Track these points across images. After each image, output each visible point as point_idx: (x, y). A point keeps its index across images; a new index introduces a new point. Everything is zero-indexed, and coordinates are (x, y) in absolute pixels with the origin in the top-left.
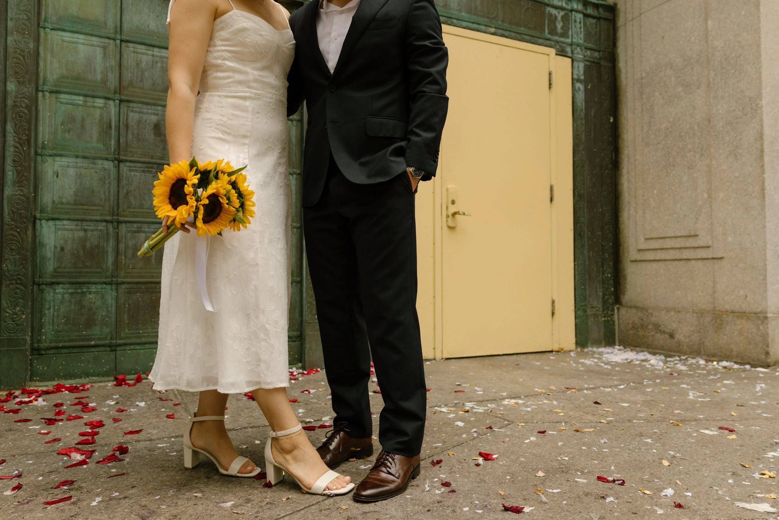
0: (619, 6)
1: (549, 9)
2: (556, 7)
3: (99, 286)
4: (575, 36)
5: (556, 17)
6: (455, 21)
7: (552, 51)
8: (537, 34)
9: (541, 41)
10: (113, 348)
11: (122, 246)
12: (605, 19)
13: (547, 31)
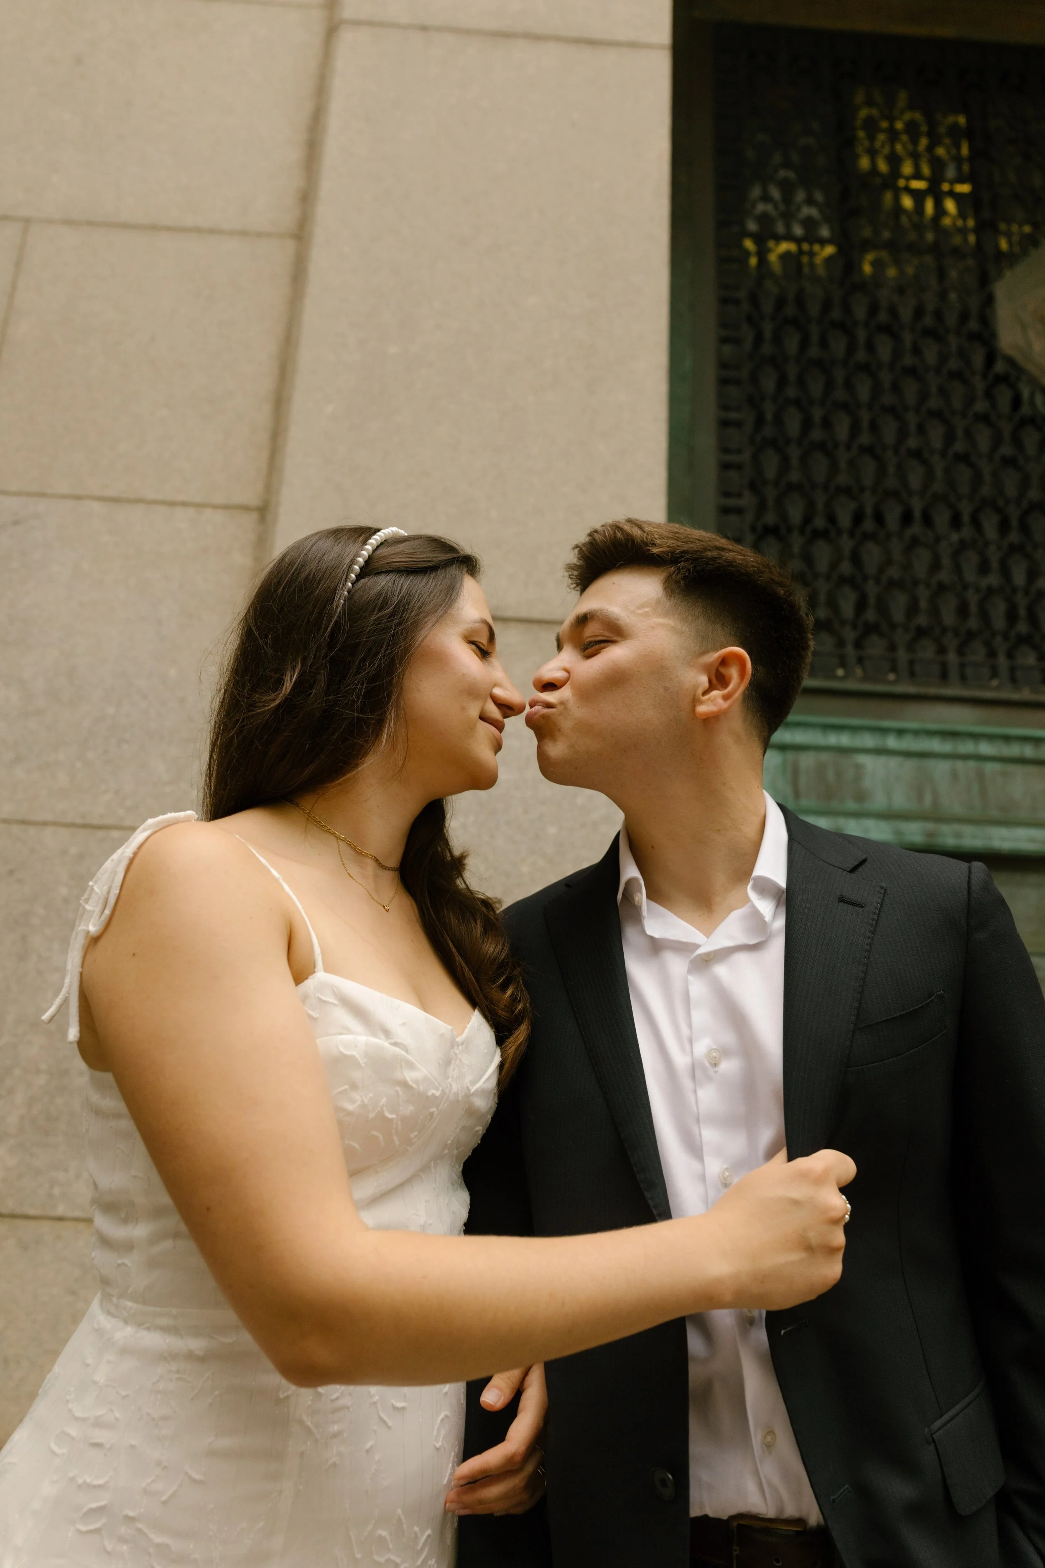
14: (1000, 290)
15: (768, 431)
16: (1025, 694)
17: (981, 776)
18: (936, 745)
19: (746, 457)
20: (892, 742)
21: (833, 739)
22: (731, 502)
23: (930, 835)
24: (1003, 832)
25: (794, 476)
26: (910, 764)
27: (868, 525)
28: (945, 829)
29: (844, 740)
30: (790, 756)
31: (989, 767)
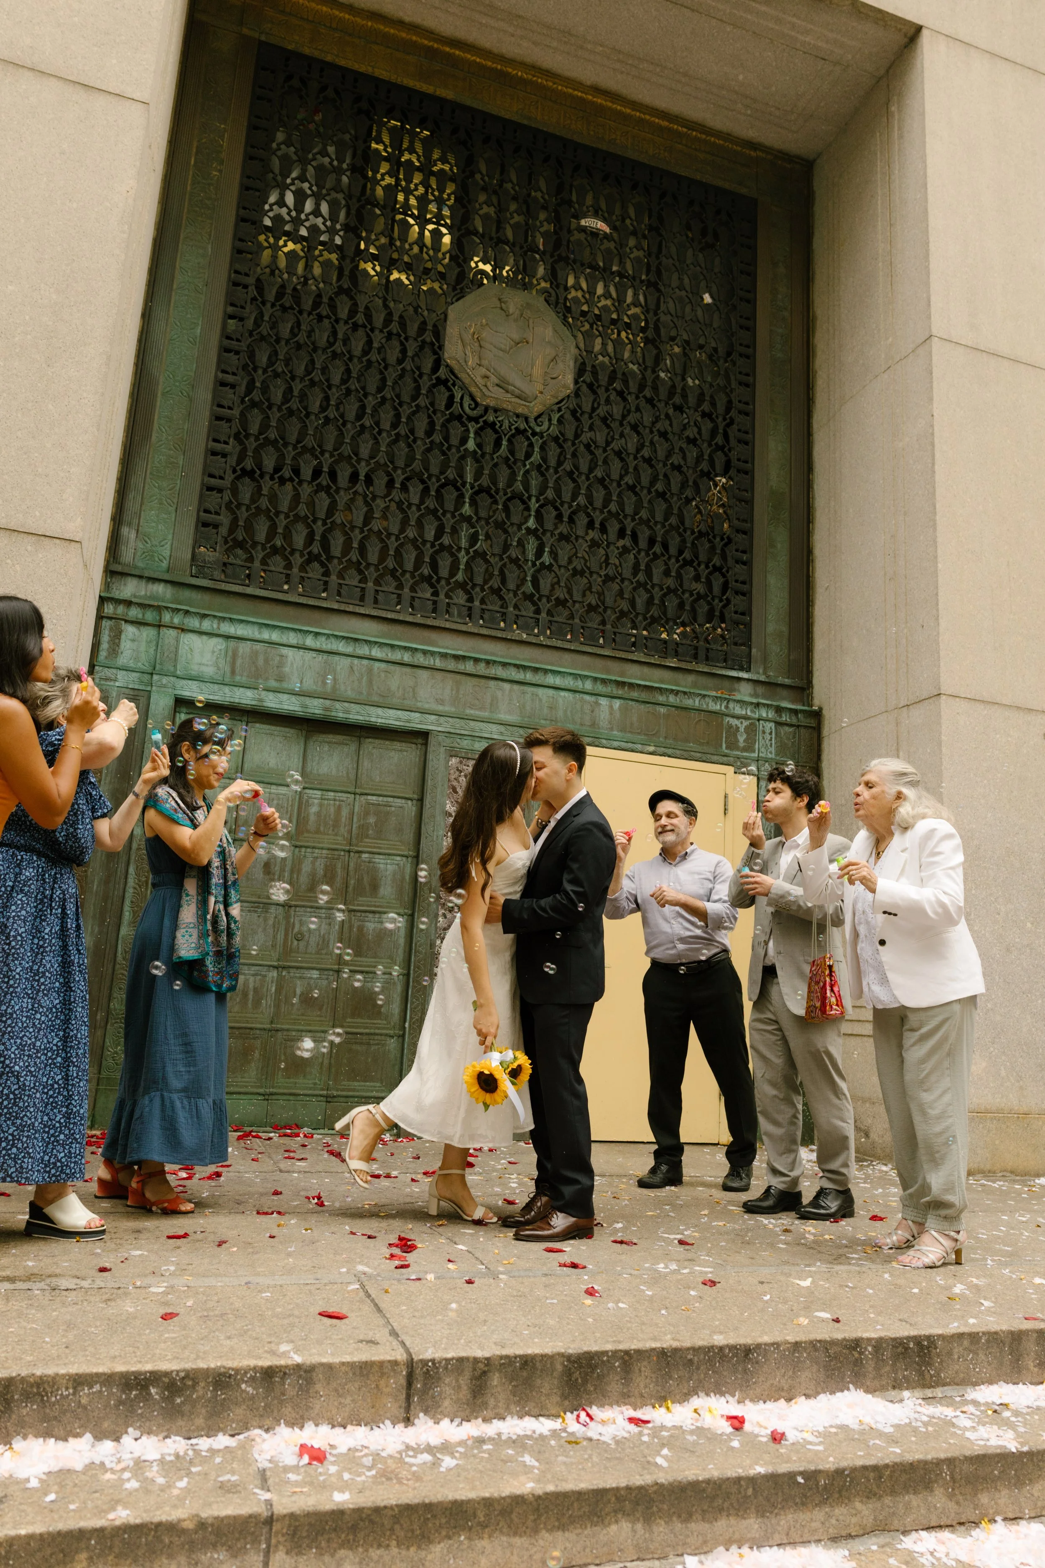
0: (824, 712)
1: (728, 719)
2: (738, 717)
4: (763, 750)
5: (738, 728)
6: (604, 741)
7: (731, 769)
8: (712, 750)
9: (715, 758)
12: (805, 727)
13: (724, 746)
14: (453, 311)
15: (256, 395)
16: (418, 619)
17: (370, 671)
18: (341, 647)
19: (236, 412)
20: (309, 641)
21: (266, 635)
22: (219, 447)
23: (326, 709)
24: (380, 711)
25: (273, 434)
26: (321, 658)
27: (324, 480)
28: (338, 705)
29: (275, 636)
30: (232, 643)
31: (377, 665)
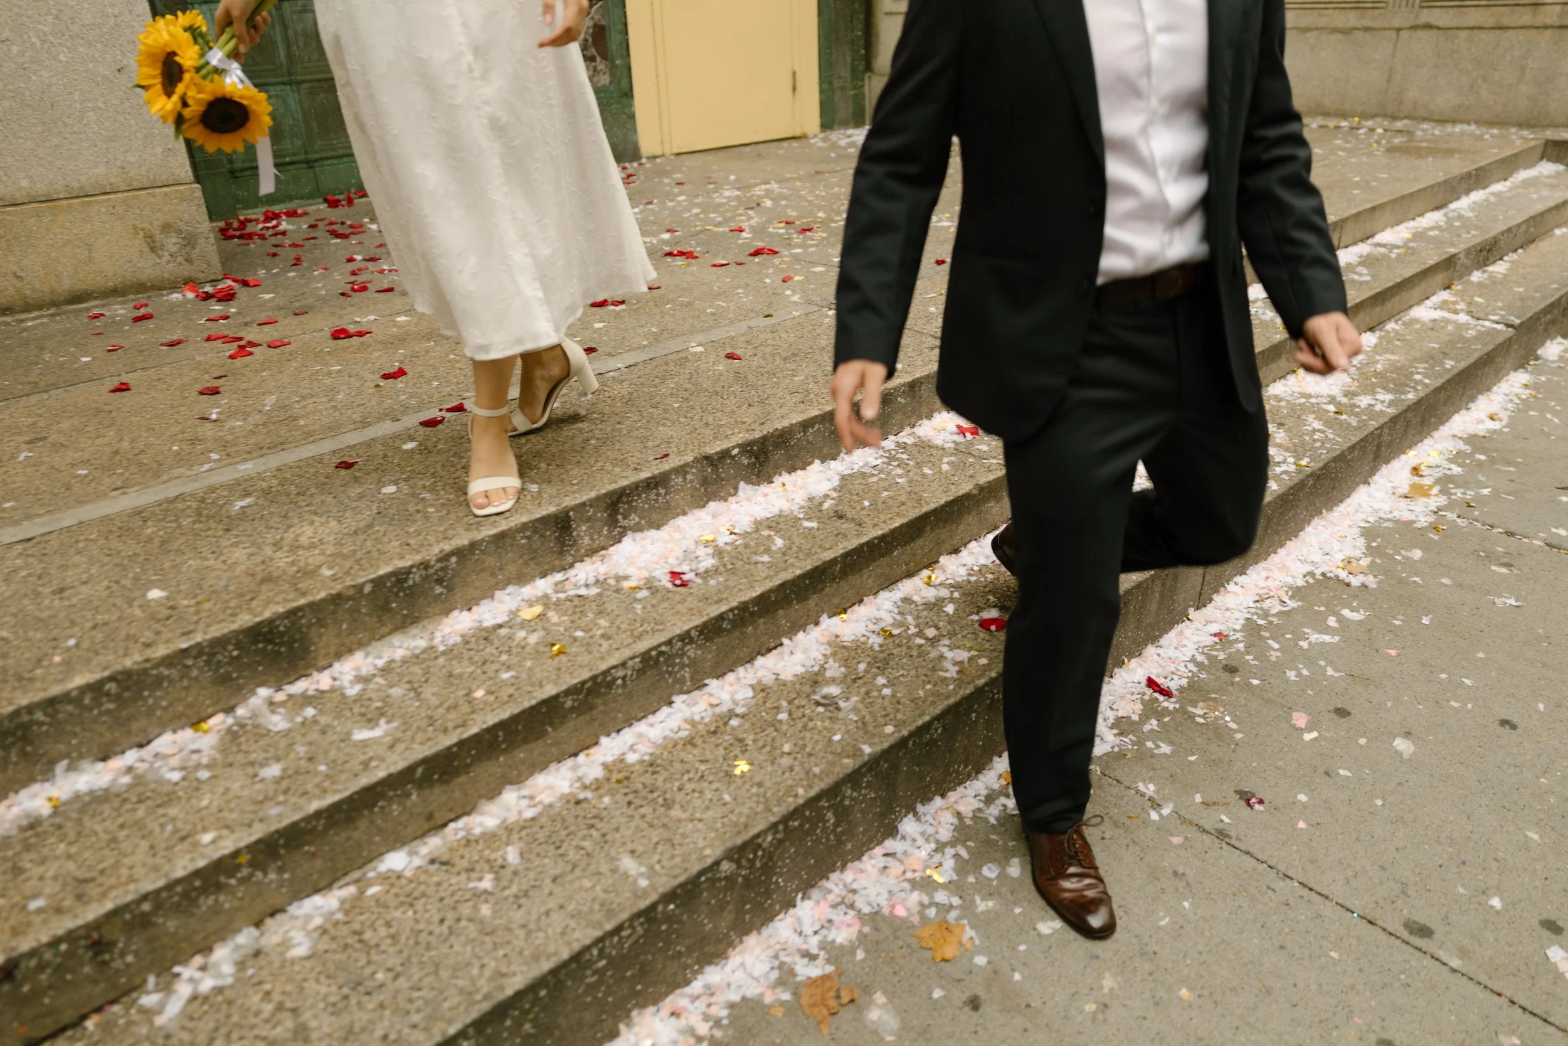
3: (278, 88)
10: (310, 164)
11: (290, 33)
